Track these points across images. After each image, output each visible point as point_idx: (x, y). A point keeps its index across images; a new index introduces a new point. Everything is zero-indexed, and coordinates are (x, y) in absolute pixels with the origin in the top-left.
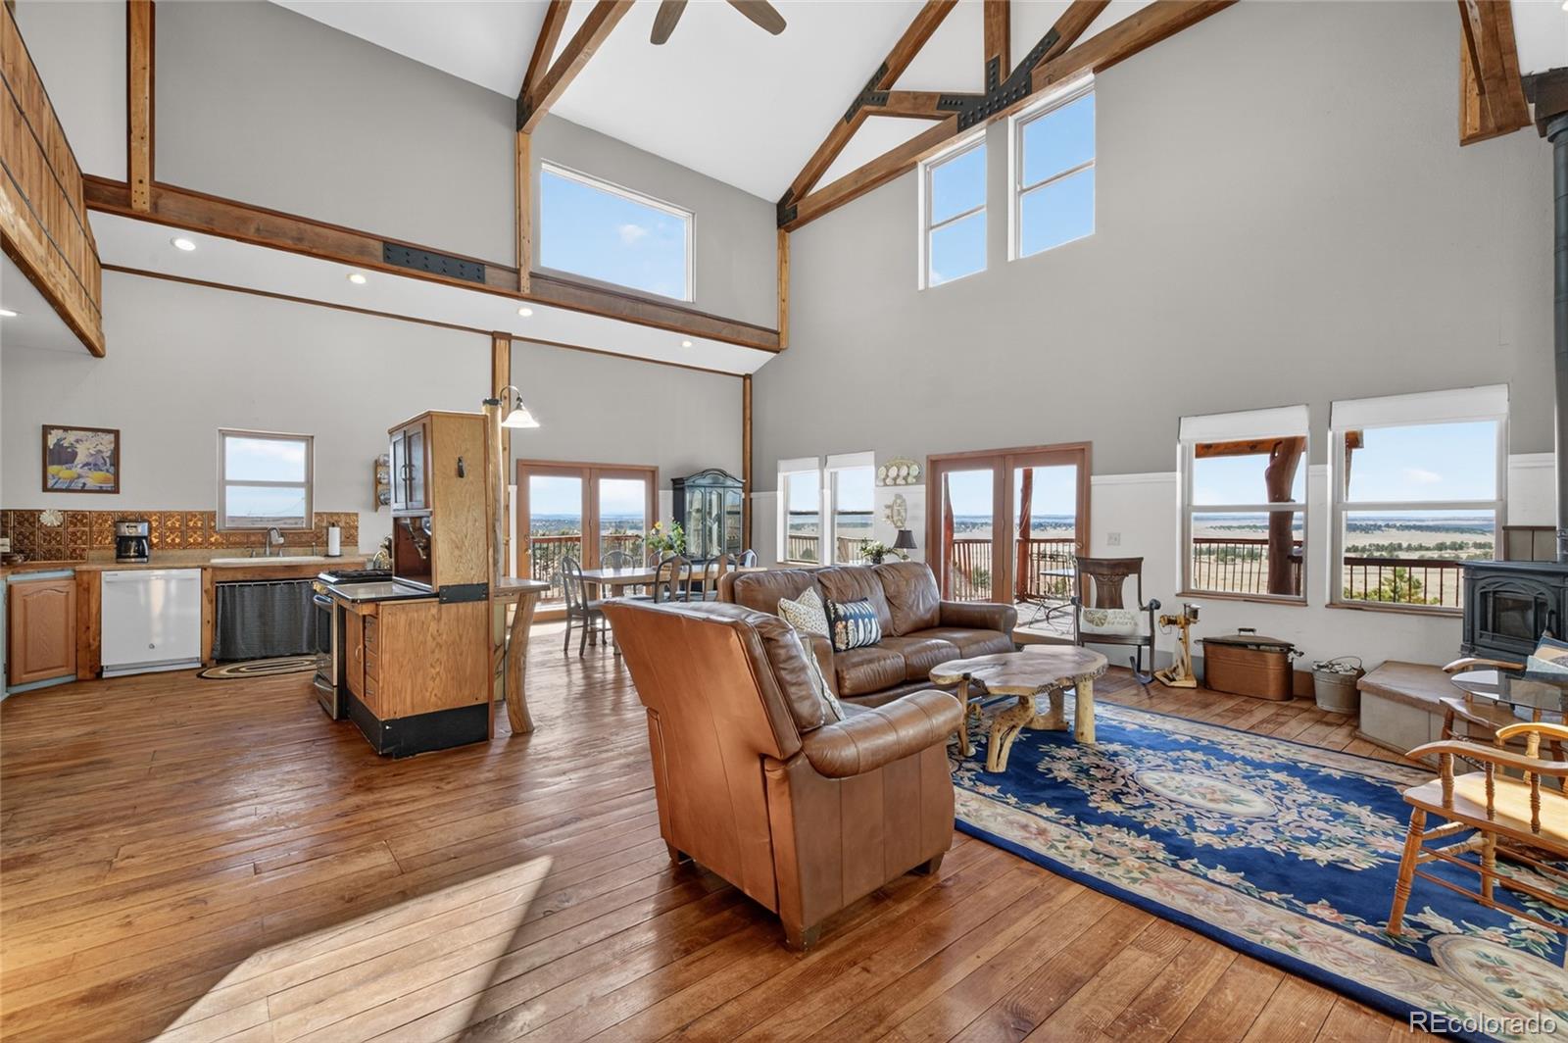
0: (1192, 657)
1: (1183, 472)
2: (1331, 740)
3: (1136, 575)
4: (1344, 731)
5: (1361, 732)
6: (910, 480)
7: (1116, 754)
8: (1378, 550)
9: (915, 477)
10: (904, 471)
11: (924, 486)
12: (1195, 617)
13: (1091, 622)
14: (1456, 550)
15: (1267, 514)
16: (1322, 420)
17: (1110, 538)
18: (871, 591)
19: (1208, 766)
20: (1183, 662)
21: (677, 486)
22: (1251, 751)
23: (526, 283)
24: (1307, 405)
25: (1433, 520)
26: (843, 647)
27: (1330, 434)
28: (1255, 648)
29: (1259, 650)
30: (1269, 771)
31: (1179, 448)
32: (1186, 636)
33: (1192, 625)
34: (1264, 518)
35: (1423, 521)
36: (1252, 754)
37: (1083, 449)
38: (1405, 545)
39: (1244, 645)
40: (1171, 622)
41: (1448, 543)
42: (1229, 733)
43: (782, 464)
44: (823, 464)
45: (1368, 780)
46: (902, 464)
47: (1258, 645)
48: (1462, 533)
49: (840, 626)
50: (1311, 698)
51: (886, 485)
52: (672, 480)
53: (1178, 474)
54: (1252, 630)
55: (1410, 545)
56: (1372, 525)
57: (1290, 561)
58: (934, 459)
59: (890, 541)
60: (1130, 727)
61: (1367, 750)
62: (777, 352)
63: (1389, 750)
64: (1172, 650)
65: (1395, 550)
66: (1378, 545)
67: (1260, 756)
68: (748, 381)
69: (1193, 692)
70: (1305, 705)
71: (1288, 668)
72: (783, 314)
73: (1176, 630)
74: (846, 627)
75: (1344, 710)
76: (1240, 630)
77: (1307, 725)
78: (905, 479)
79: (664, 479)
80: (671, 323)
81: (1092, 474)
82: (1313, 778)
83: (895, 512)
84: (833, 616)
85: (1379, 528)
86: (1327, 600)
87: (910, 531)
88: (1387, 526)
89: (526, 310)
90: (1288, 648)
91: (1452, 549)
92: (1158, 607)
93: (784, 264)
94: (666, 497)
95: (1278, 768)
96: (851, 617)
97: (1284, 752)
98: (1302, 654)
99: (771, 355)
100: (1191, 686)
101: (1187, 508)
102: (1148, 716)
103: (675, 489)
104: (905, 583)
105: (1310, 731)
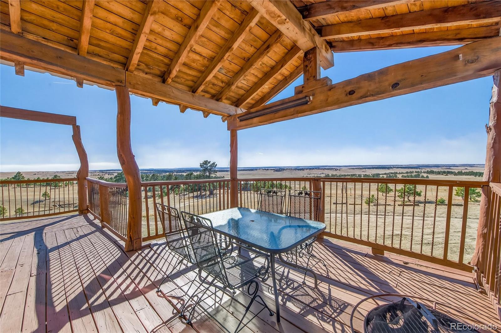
8: (391, 174)
35: (402, 166)
38: (398, 172)
48: (412, 169)
56: (390, 167)
65: (396, 174)
88: (394, 167)
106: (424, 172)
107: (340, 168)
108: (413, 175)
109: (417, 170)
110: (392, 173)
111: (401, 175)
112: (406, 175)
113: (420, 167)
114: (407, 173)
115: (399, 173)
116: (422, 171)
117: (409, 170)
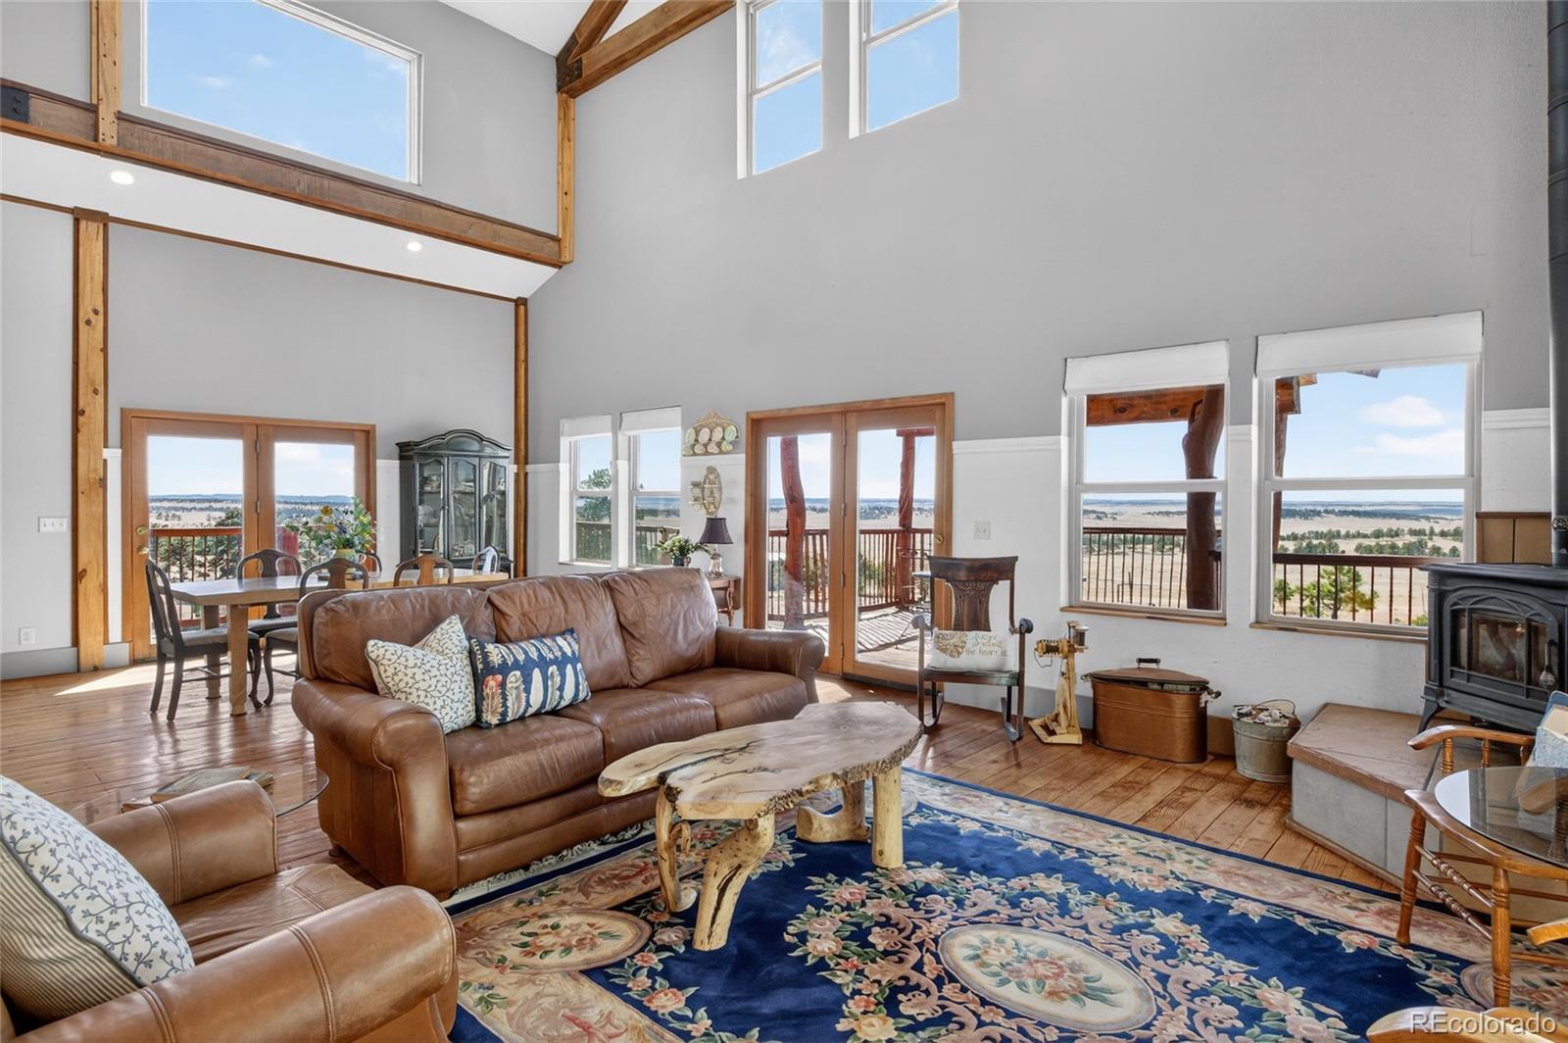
0: (1077, 696)
1: (1070, 434)
2: (1251, 835)
3: (1009, 582)
4: (1269, 817)
5: (1291, 819)
6: (726, 446)
7: (927, 890)
8: (1317, 538)
9: (731, 443)
10: (718, 435)
11: (744, 455)
12: (1082, 642)
13: (943, 650)
14: (1392, 537)
15: (1183, 497)
16: (1247, 362)
17: (978, 530)
18: (587, 617)
19: (1063, 906)
20: (1065, 707)
21: (404, 454)
22: (1135, 869)
23: (108, 130)
24: (1227, 340)
25: (1370, 506)
26: (495, 721)
27: (1255, 382)
28: (1156, 687)
29: (1162, 691)
30: (1155, 911)
31: (1065, 401)
32: (1070, 668)
33: (1077, 655)
34: (1179, 503)
35: (1360, 506)
36: (1135, 876)
37: (944, 404)
38: (1343, 532)
39: (1143, 684)
40: (1050, 649)
41: (1385, 530)
42: (1111, 831)
43: (565, 425)
44: (617, 427)
45: (1300, 921)
46: (717, 425)
47: (1162, 683)
48: (1398, 519)
49: (492, 682)
50: (1229, 757)
51: (695, 454)
52: (397, 444)
53: (1064, 440)
54: (1156, 661)
55: (1348, 532)
56: (1311, 511)
57: (1211, 558)
58: (755, 416)
59: (693, 531)
60: (967, 827)
61: (1299, 855)
62: (560, 267)
63: (1331, 852)
64: (1054, 687)
65: (1333, 537)
66: (1317, 532)
67: (1146, 878)
68: (522, 307)
69: (1078, 751)
70: (1220, 769)
71: (1200, 718)
72: (566, 215)
73: (1058, 662)
74: (503, 685)
75: (1269, 778)
76: (1141, 661)
77: (1222, 807)
78: (719, 445)
79: (385, 443)
80: (378, 212)
81: (953, 440)
82: (1221, 922)
83: (707, 493)
84: (480, 666)
85: (1318, 514)
86: (1252, 618)
87: (724, 519)
88: (1326, 512)
89: (123, 175)
90: (1201, 686)
91: (1388, 536)
92: (1030, 630)
93: (566, 143)
94: (388, 472)
95: (1173, 902)
96: (516, 665)
97: (1185, 867)
98: (1218, 694)
99: (551, 271)
100: (1076, 742)
101: (1077, 485)
102: (999, 802)
103: (401, 458)
104: (654, 602)
105: (1227, 817)
106: (1443, 534)
107: (1116, 509)
108: (1400, 544)
109: (1416, 525)
110: (1318, 536)
111: (1354, 543)
112: (1372, 542)
113: (1429, 511)
114: (1378, 534)
115: (1348, 536)
116: (1437, 530)
117: (1385, 525)
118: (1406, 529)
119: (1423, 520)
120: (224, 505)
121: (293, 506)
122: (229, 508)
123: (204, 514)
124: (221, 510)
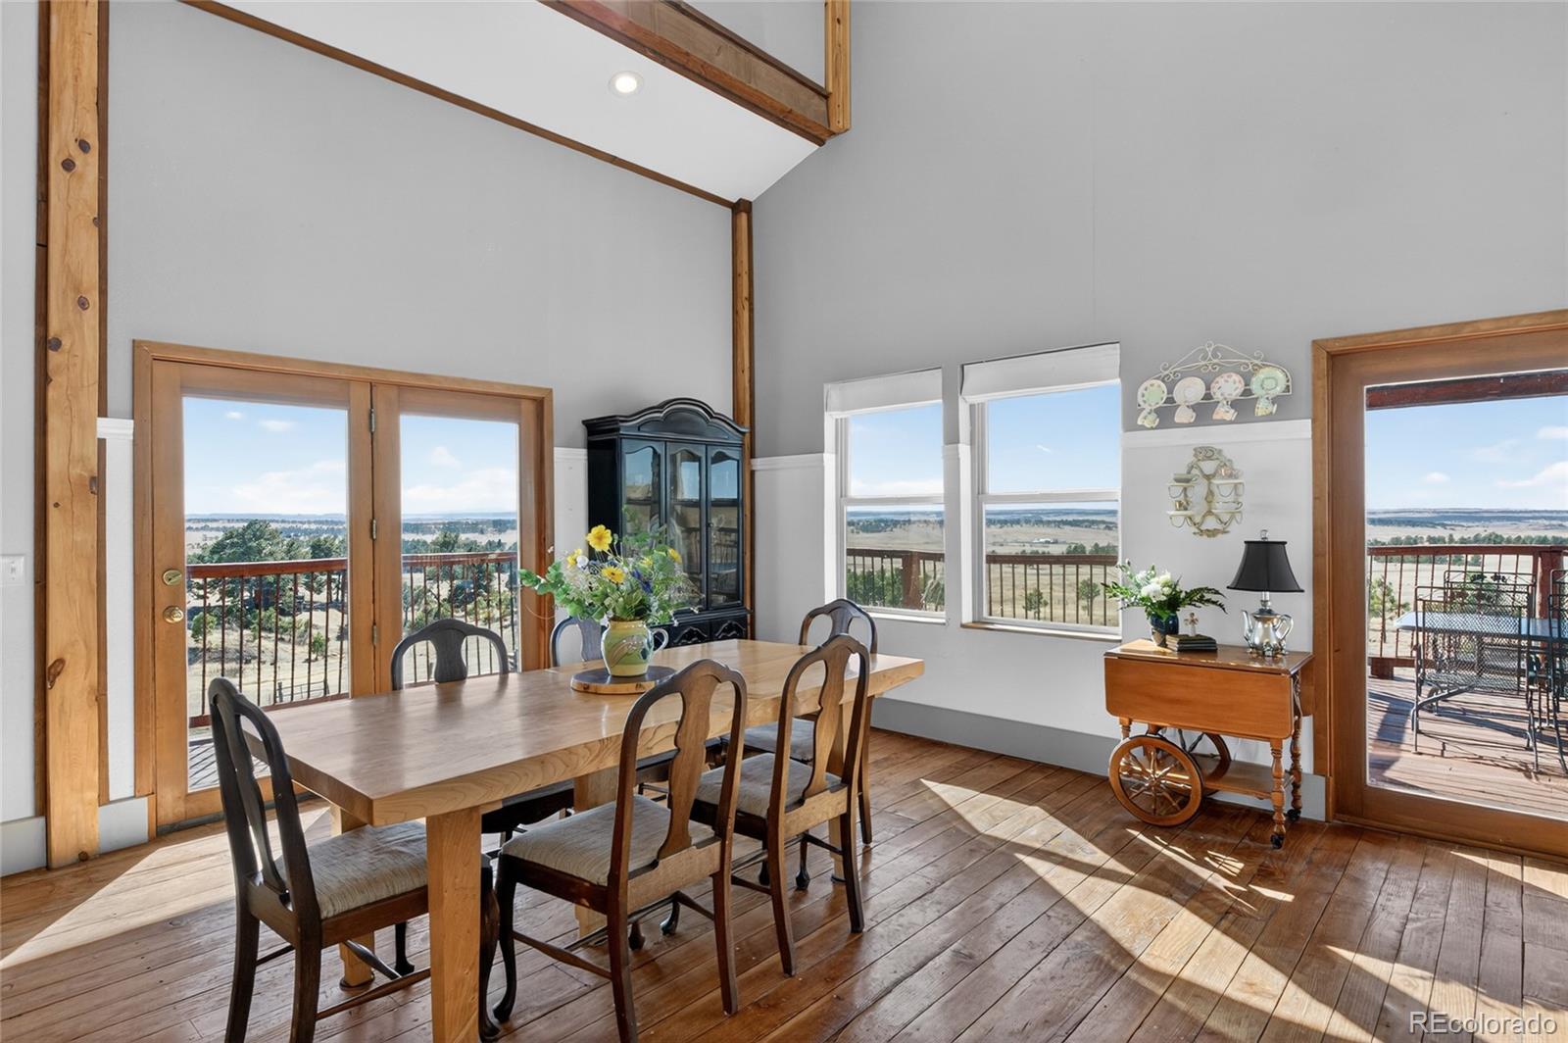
6: (1253, 407)
9: (1270, 400)
10: (1227, 388)
11: (1307, 422)
21: (598, 438)
43: (833, 393)
44: (953, 390)
46: (1226, 370)
51: (1167, 424)
52: (585, 422)
62: (820, 142)
68: (746, 213)
72: (838, 55)
78: (1239, 405)
79: (567, 421)
99: (806, 148)
103: (592, 448)
118: (1425, 537)
119: (1439, 527)
120: (220, 525)
121: (291, 525)
122: (224, 527)
123: (200, 534)
124: (218, 529)
